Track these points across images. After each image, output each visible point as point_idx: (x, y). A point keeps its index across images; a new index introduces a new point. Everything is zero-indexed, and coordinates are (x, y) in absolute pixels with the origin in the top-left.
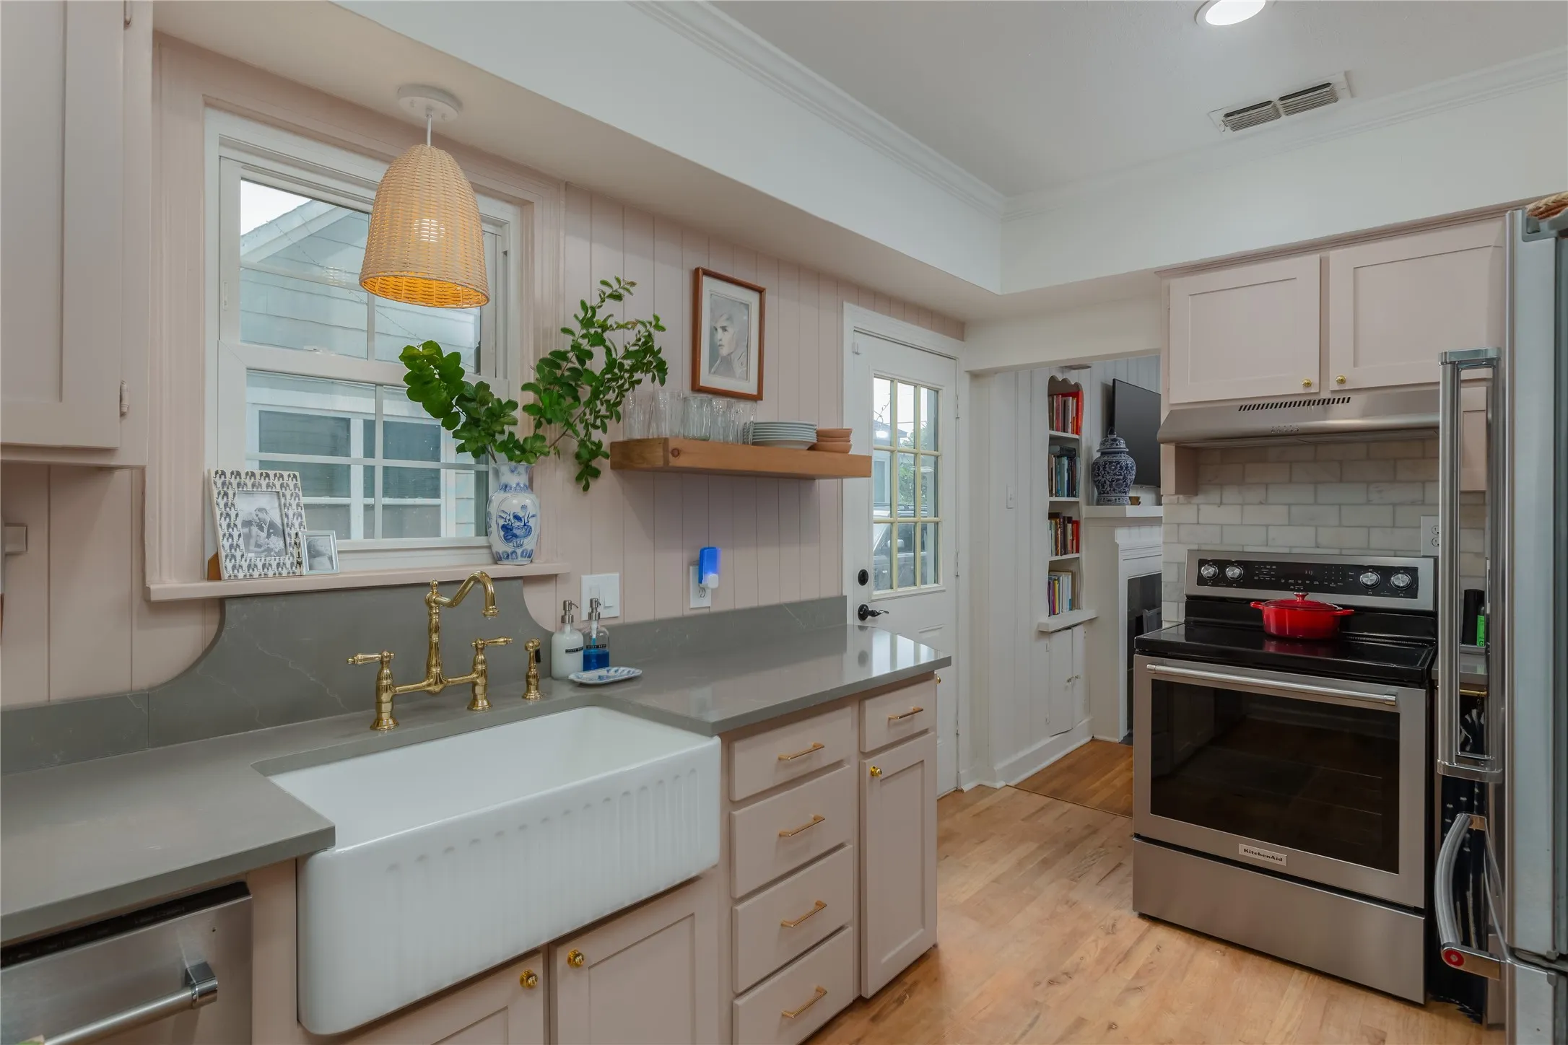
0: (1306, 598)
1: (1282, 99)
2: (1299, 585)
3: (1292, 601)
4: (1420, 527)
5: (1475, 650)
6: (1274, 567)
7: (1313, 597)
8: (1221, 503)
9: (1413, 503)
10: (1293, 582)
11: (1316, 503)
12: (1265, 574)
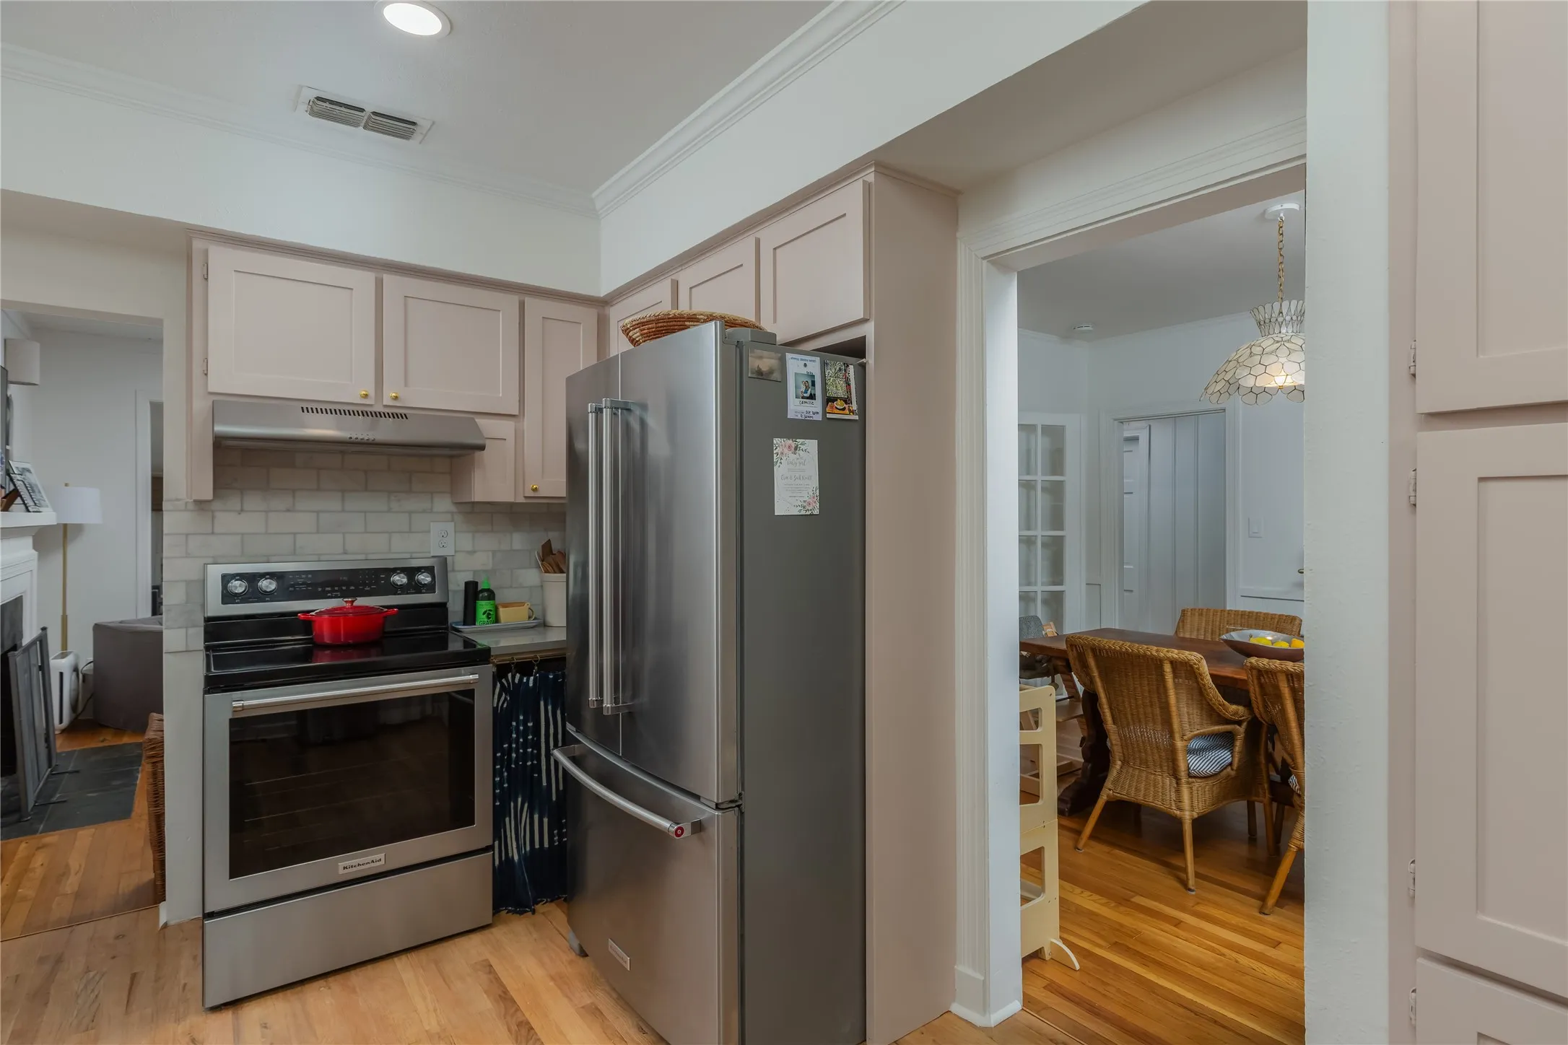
0: (355, 604)
1: (374, 113)
2: (336, 591)
3: (341, 608)
4: (429, 532)
5: (475, 629)
6: (310, 576)
7: (361, 601)
8: (242, 510)
9: (424, 511)
10: (329, 589)
11: (343, 511)
12: (301, 584)
